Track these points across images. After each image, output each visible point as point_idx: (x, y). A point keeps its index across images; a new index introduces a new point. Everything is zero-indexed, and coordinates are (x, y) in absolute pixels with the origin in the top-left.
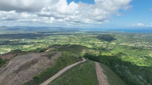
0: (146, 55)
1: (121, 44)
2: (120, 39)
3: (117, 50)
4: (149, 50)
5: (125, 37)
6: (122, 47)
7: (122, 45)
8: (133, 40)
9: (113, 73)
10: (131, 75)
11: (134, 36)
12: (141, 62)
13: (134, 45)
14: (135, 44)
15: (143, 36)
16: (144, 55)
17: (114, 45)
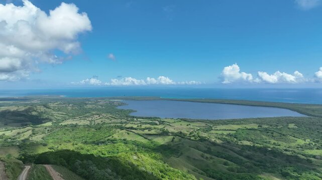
0: (109, 138)
1: (63, 124)
2: (61, 113)
3: (58, 136)
4: (112, 127)
5: (70, 108)
6: (67, 130)
7: (66, 126)
8: (86, 113)
9: (74, 174)
10: (98, 170)
11: (86, 104)
12: (103, 152)
13: (89, 122)
14: (90, 119)
15: (101, 103)
16: (106, 139)
17: (49, 127)
